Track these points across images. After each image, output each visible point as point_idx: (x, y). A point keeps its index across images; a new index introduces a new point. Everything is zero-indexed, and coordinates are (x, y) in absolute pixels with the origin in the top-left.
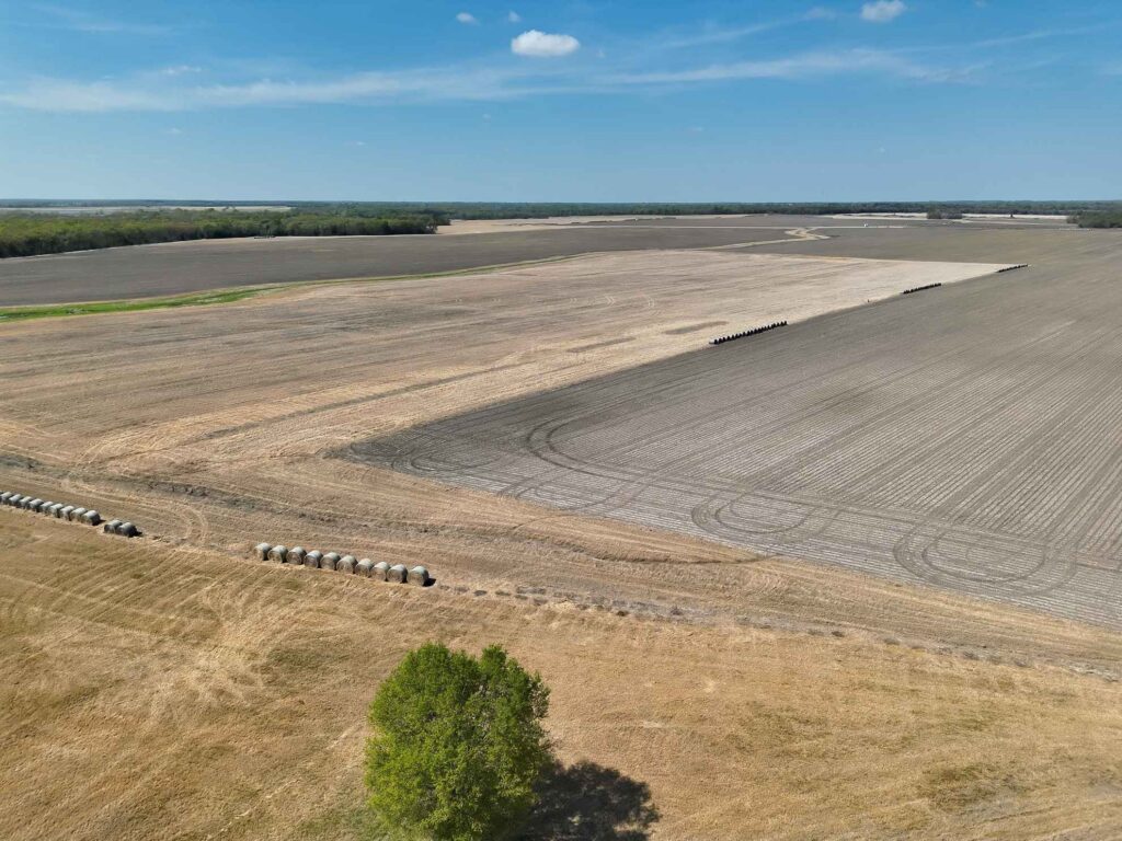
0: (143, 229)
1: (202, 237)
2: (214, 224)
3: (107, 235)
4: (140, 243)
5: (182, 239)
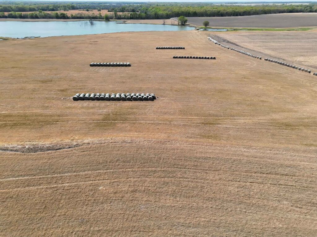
0: (271, 9)
1: (285, 12)
3: (262, 11)
4: (269, 14)
5: (280, 13)
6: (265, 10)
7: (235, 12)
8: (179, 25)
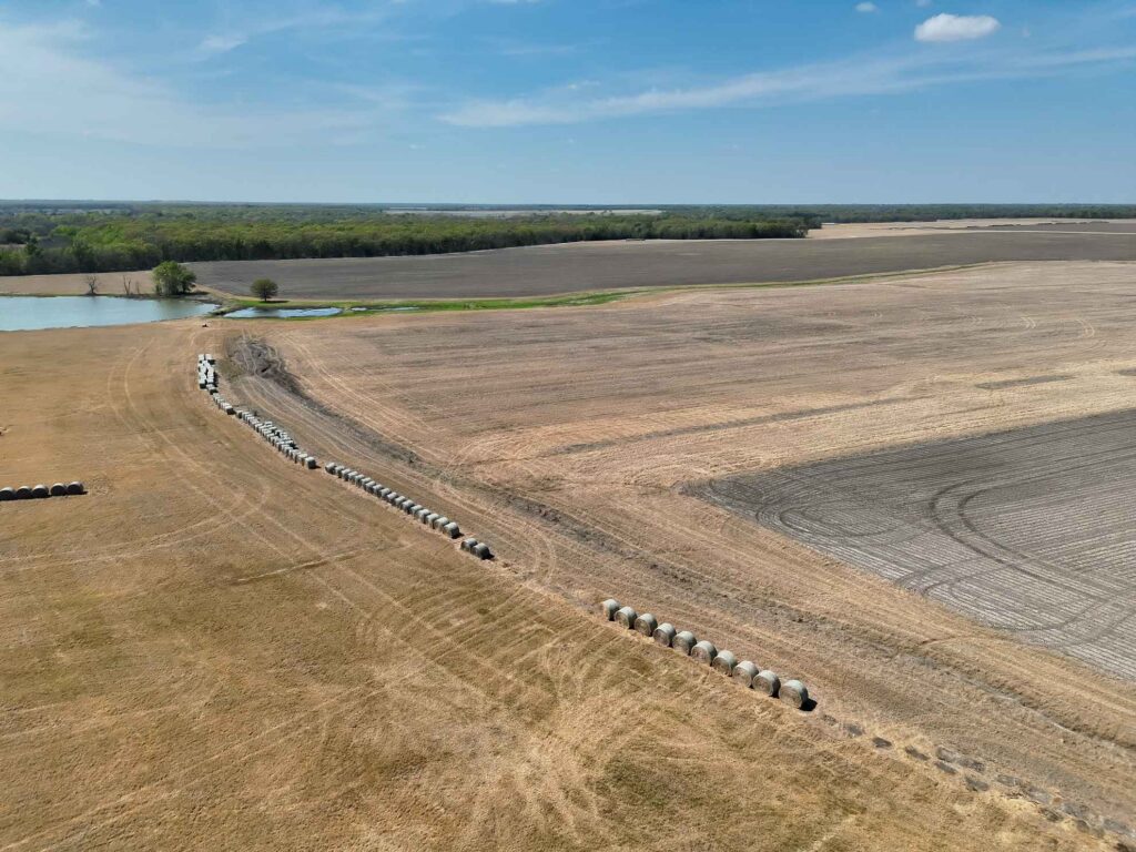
0: (535, 231)
1: (581, 239)
2: (592, 227)
3: (505, 237)
4: (529, 245)
5: (565, 241)
6: (514, 236)
7: (411, 241)
8: (158, 296)
